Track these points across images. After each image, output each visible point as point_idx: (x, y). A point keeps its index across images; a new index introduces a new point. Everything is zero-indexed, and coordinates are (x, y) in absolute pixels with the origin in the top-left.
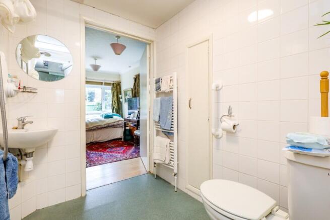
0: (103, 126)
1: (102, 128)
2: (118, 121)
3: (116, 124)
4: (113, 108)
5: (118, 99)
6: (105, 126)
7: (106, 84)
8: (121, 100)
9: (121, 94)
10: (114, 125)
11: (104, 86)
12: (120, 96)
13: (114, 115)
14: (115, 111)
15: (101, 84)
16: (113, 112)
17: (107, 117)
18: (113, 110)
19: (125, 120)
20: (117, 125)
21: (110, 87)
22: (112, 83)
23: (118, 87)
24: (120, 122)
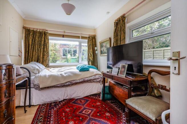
0: (78, 81)
1: (76, 84)
2: (95, 75)
3: (92, 78)
4: (89, 60)
5: (94, 51)
6: (81, 81)
7: (83, 38)
8: (96, 52)
9: (96, 47)
10: (90, 80)
11: (80, 40)
12: (96, 48)
13: (90, 67)
14: (90, 63)
15: (78, 37)
16: (89, 64)
17: (83, 70)
18: (89, 62)
19: (104, 74)
20: (94, 80)
21: (87, 40)
22: (88, 36)
23: (94, 40)
24: (97, 77)
